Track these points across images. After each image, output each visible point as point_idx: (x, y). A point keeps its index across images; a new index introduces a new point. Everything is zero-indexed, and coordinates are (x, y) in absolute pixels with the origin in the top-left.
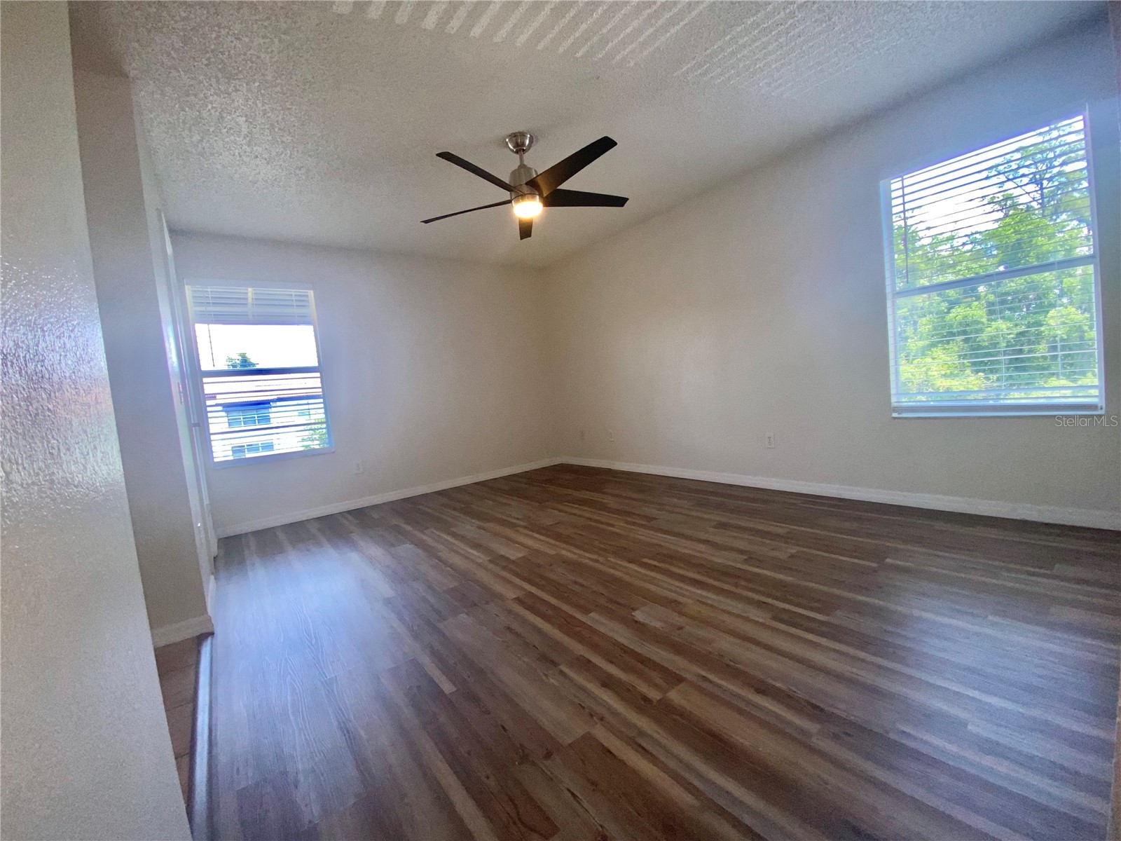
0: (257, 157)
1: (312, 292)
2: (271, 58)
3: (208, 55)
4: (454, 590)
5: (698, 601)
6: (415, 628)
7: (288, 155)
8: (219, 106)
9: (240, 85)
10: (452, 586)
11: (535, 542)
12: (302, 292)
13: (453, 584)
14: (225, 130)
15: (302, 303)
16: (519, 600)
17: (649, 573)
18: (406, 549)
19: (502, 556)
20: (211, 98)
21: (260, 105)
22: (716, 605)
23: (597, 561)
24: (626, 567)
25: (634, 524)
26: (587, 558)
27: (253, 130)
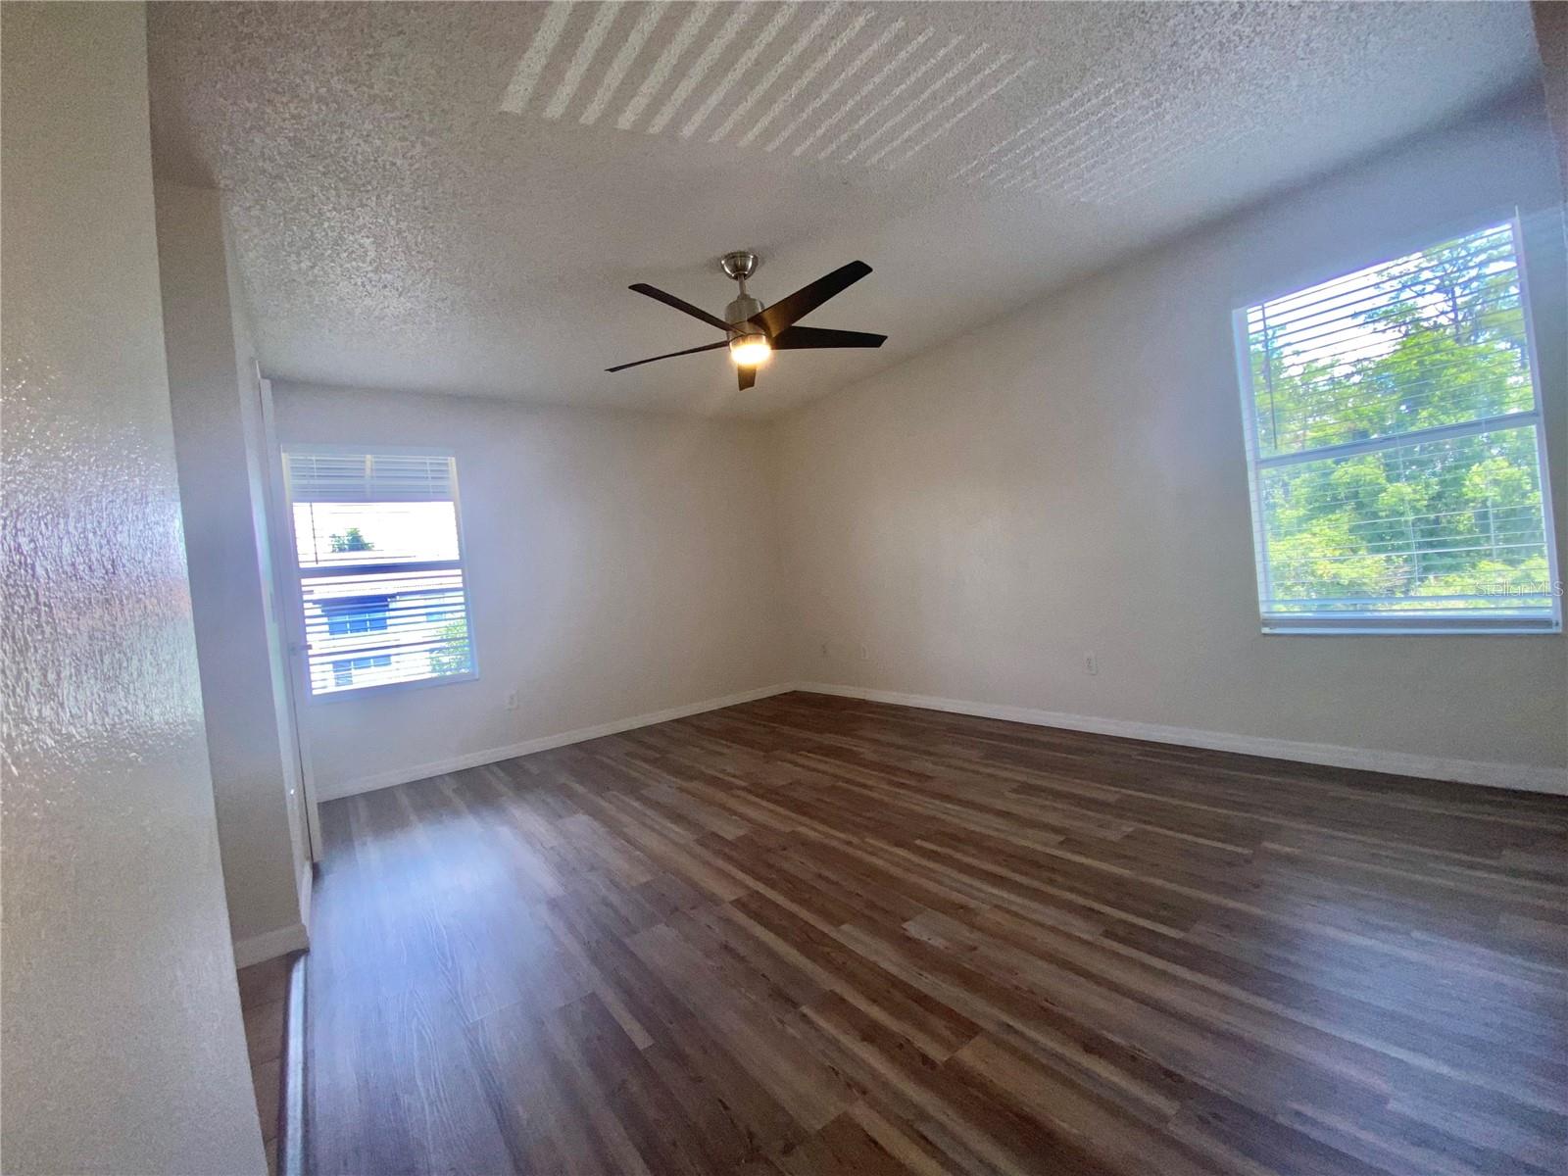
0: (385, 287)
1: (453, 459)
2: (411, 165)
3: (327, 161)
4: (647, 885)
5: (996, 906)
6: (594, 945)
7: (428, 284)
8: (339, 224)
9: (367, 199)
10: (643, 880)
11: (762, 813)
12: (440, 459)
13: (647, 878)
14: (345, 255)
15: (441, 473)
16: (739, 904)
17: (925, 862)
18: (580, 824)
19: (714, 835)
20: (328, 214)
21: (393, 223)
22: (1022, 912)
23: (849, 843)
24: (891, 853)
25: (902, 785)
26: (836, 839)
27: (384, 253)
